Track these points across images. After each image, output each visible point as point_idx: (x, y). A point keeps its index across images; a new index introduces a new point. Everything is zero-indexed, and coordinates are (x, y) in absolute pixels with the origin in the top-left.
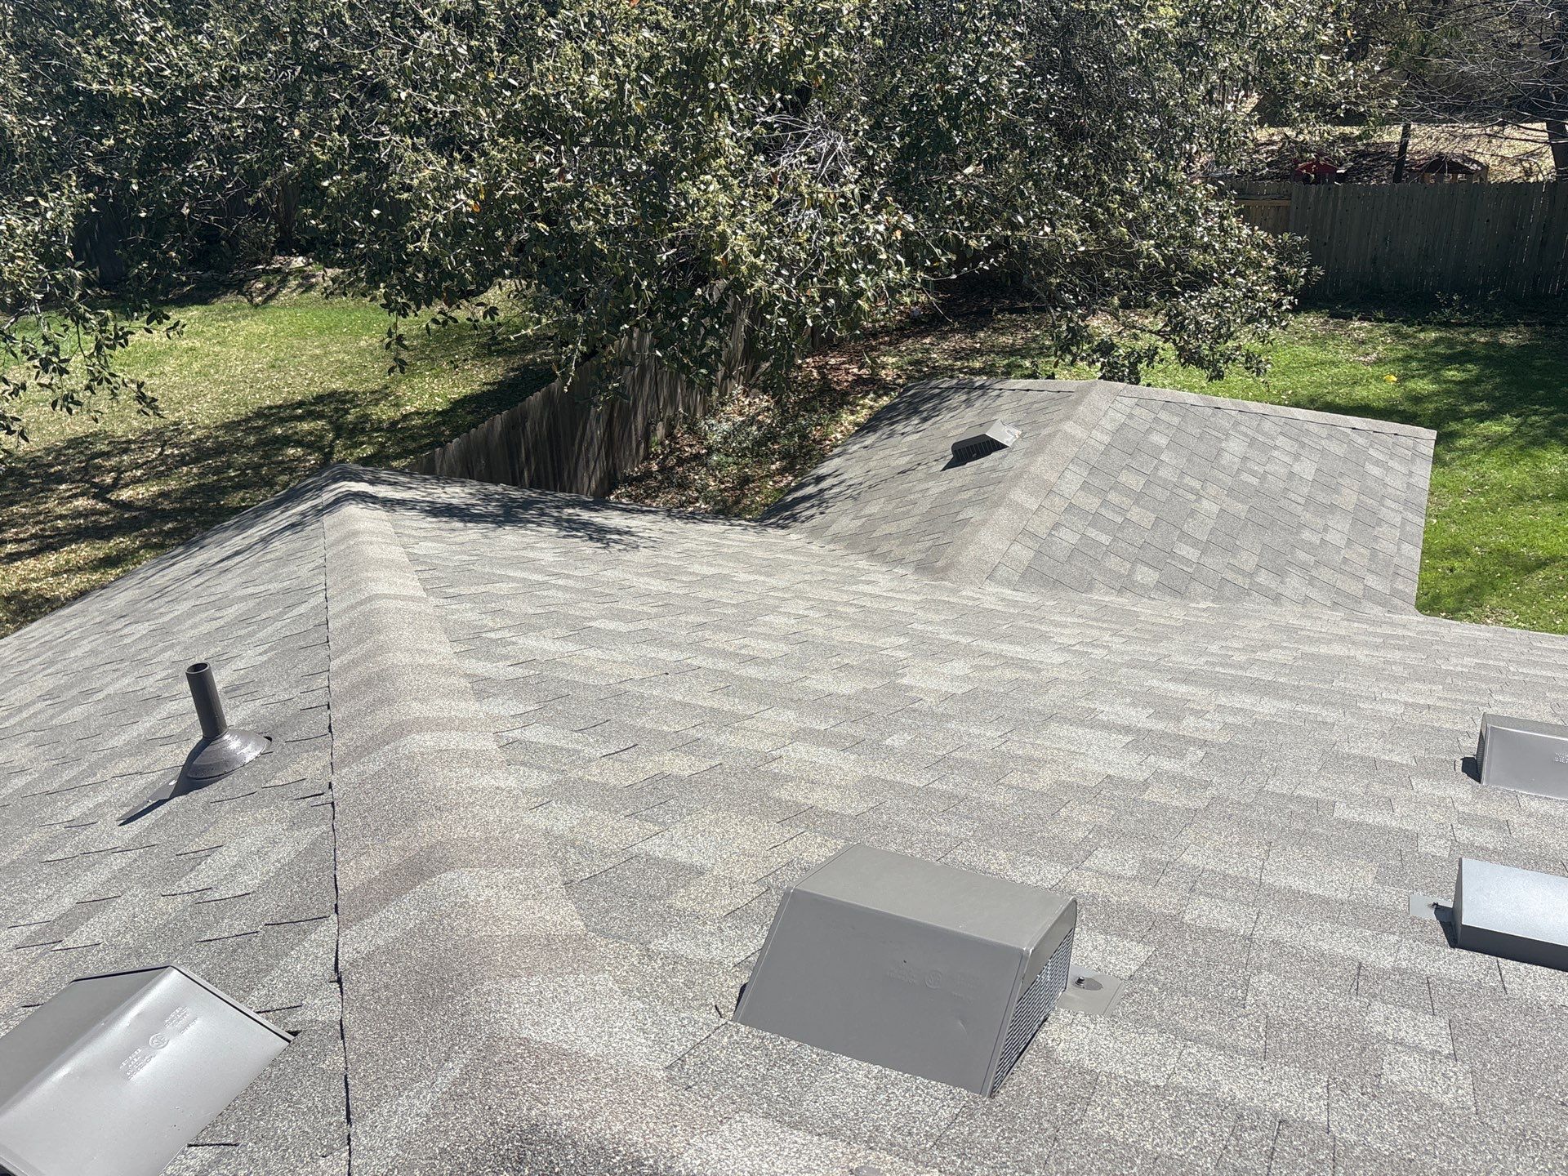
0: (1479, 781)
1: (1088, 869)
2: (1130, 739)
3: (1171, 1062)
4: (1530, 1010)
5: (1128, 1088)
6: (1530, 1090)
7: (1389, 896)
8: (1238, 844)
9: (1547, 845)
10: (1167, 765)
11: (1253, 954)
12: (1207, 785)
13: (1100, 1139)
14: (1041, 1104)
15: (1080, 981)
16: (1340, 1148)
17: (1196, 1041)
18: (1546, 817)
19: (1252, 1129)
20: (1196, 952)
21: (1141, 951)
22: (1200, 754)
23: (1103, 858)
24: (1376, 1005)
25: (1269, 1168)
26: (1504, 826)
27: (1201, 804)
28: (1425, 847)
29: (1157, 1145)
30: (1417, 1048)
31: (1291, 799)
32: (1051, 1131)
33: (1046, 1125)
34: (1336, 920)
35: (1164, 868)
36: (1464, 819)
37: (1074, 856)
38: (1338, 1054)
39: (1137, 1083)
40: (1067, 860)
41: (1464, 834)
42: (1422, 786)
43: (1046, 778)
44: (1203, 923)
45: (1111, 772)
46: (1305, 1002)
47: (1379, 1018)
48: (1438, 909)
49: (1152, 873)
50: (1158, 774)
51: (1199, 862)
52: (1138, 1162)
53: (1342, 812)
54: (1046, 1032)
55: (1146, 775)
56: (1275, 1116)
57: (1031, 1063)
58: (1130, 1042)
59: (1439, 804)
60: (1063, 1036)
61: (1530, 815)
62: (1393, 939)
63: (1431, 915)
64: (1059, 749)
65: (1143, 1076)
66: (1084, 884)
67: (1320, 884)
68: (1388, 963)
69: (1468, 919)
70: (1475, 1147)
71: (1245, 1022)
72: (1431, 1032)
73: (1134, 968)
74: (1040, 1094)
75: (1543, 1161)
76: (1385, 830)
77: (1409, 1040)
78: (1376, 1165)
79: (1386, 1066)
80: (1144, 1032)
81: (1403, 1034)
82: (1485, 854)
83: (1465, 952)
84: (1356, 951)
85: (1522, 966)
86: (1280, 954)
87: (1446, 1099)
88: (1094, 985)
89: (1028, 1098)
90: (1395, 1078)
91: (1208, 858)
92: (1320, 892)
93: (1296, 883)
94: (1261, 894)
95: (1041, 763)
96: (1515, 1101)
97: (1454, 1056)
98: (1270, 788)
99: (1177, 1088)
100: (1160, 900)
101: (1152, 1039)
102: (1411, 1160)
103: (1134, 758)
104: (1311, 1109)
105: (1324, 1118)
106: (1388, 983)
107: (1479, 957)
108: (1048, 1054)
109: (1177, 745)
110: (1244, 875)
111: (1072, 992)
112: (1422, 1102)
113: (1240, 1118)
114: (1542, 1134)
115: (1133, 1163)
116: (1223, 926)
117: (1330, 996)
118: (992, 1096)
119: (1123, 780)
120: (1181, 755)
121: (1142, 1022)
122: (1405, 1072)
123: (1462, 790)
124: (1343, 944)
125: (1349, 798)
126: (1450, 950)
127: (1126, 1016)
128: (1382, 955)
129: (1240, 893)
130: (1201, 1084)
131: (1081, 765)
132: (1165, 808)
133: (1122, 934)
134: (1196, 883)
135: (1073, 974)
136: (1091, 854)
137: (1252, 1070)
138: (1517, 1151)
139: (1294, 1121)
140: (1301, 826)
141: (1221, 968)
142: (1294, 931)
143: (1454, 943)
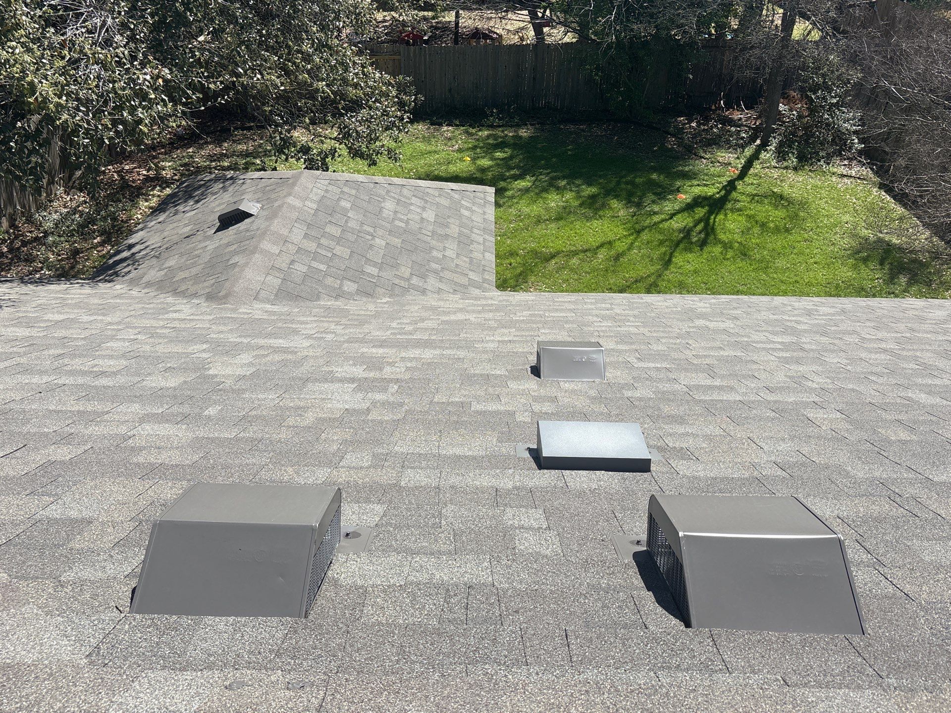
0: (540, 377)
1: (342, 467)
2: (356, 385)
3: (406, 569)
4: (581, 494)
5: (384, 591)
6: (587, 537)
7: (505, 449)
8: (424, 435)
9: (576, 406)
10: (379, 397)
11: (441, 496)
12: (401, 405)
13: (373, 625)
14: (336, 614)
15: (347, 535)
16: (501, 593)
17: (418, 553)
18: (573, 392)
19: (455, 595)
20: (410, 502)
21: (379, 509)
22: (396, 387)
23: (351, 459)
24: (508, 510)
25: (467, 614)
26: (554, 400)
27: (399, 416)
28: (520, 418)
29: (406, 619)
30: (530, 528)
31: (449, 404)
32: (345, 628)
33: (341, 625)
34: (481, 468)
35: (386, 457)
36: (536, 399)
37: (333, 461)
38: (492, 541)
39: (389, 587)
40: (329, 464)
41: (537, 408)
42: (513, 385)
43: (310, 418)
44: (411, 484)
45: (347, 407)
46: (472, 517)
47: (511, 516)
48: (530, 450)
49: (379, 461)
50: (374, 403)
51: (404, 450)
52: (397, 632)
53: (476, 407)
54: (332, 570)
55: (368, 405)
56: (465, 584)
57: (327, 590)
58: (382, 564)
59: (523, 393)
60: (343, 570)
61: (566, 391)
62: (511, 471)
63: (527, 455)
64: (314, 399)
65: (392, 581)
66: (342, 476)
67: (470, 449)
68: (510, 485)
69: (546, 453)
70: (565, 574)
71: (442, 535)
72: (534, 518)
73: (377, 519)
74: (335, 608)
75: (598, 573)
76: (498, 413)
77: (526, 525)
78: (520, 597)
79: (517, 542)
80: (389, 556)
81: (522, 522)
82: (548, 416)
83: (546, 471)
84: (494, 482)
85: (573, 472)
86: (456, 493)
87: (548, 552)
88: (356, 535)
89: (328, 612)
90: (522, 547)
91: (409, 446)
92: (470, 453)
93: (458, 451)
94: (440, 461)
95: (305, 409)
96: (581, 544)
97: (549, 528)
98: (436, 400)
99: (411, 583)
100: (385, 476)
101: (394, 558)
102: (536, 590)
103: (360, 395)
104: (483, 576)
105: (490, 579)
106: (512, 496)
107: (553, 472)
108: (336, 583)
109: (382, 384)
110: (430, 452)
111: (344, 542)
112: (537, 557)
113: (447, 590)
114: (596, 559)
115: (394, 633)
116: (423, 484)
117: (484, 510)
118: (306, 617)
119: (354, 410)
120: (385, 390)
121: (387, 550)
122: (527, 543)
123: (532, 384)
124: (485, 480)
125: (478, 399)
126: (538, 471)
127: (377, 549)
128: (507, 482)
129: (429, 463)
130: (423, 577)
131: (329, 406)
132: (381, 422)
133: (368, 501)
134: (406, 462)
135: (343, 531)
136: (343, 457)
137: (450, 562)
138: (585, 571)
139: (476, 585)
140: (455, 418)
141: (425, 508)
142: (461, 478)
143: (540, 467)
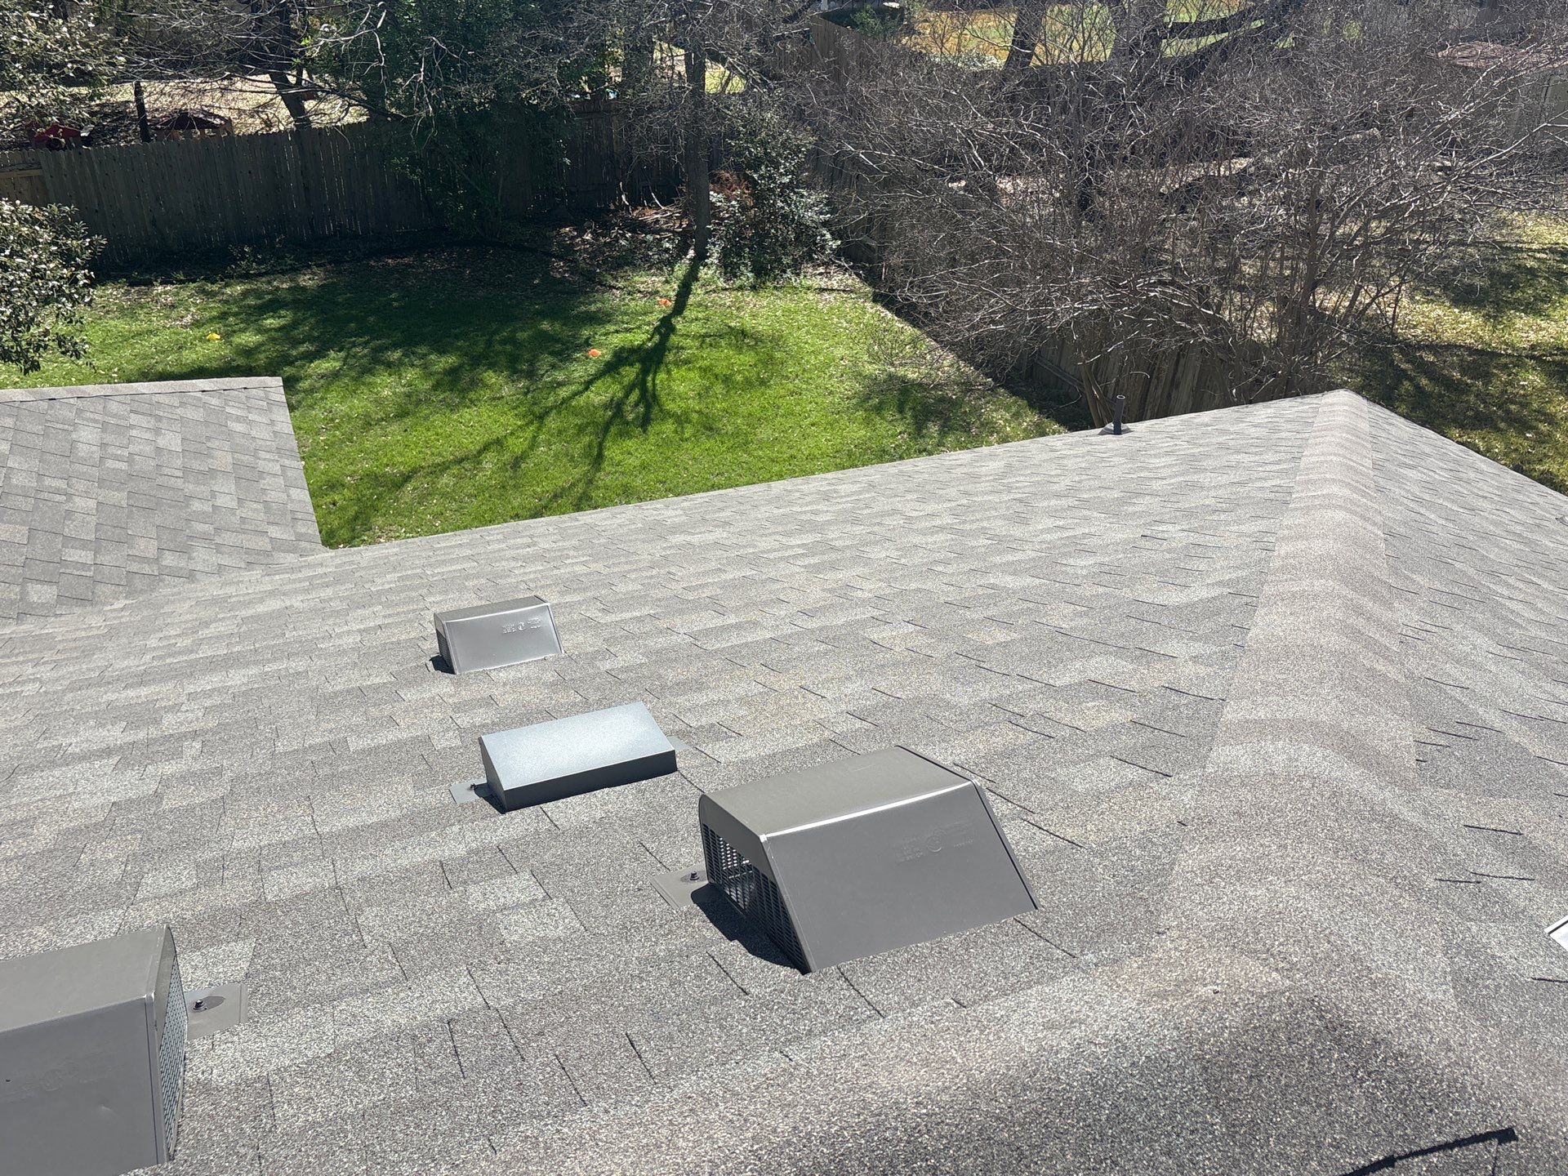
0: (453, 673)
1: (143, 900)
2: (118, 758)
3: (329, 1028)
4: (581, 833)
5: (302, 1073)
6: (612, 891)
7: (434, 797)
8: (279, 811)
9: (529, 702)
10: (169, 768)
11: (348, 899)
12: (219, 772)
13: (303, 1131)
14: (227, 1135)
15: (198, 1005)
16: (505, 1014)
17: (340, 998)
18: (517, 683)
19: (429, 1041)
20: (295, 923)
21: (243, 948)
22: (197, 745)
23: (155, 882)
24: (471, 888)
25: (460, 1063)
26: (490, 701)
27: (221, 792)
28: (440, 743)
29: (357, 1103)
30: (518, 905)
31: (305, 750)
32: (251, 1153)
33: (243, 1151)
34: (401, 837)
35: (222, 864)
36: (458, 708)
37: (123, 894)
38: (463, 943)
39: (309, 1063)
40: (116, 901)
41: (464, 721)
42: (409, 695)
43: (44, 836)
44: (287, 894)
45: (113, 799)
46: (414, 915)
47: (478, 898)
48: (476, 788)
49: (213, 873)
50: (165, 782)
51: (253, 843)
52: (349, 1127)
53: (355, 744)
54: (191, 1069)
55: (154, 787)
56: (441, 1020)
57: (193, 1104)
58: (281, 1032)
59: (431, 704)
60: (210, 1063)
61: (505, 684)
62: (456, 829)
63: (473, 796)
64: (41, 800)
65: (310, 1054)
66: (151, 916)
67: (370, 813)
68: (461, 850)
69: (507, 784)
70: (598, 956)
71: (374, 959)
72: (520, 887)
73: (245, 966)
74: (221, 1128)
75: (647, 939)
76: (400, 744)
77: (510, 903)
78: (538, 1011)
79: (504, 932)
80: (290, 1016)
81: (502, 900)
82: (493, 727)
83: (514, 813)
84: (433, 853)
85: (560, 803)
86: (372, 887)
87: (560, 932)
88: (215, 1001)
89: (210, 1138)
90: (515, 938)
91: (259, 834)
92: (375, 819)
93: (352, 821)
94: (325, 845)
95: (30, 822)
96: (607, 906)
97: (548, 896)
98: (280, 748)
99: (346, 1046)
100: (234, 893)
101: (299, 1017)
102: (560, 993)
103: (131, 775)
104: (465, 998)
105: (480, 999)
106: (470, 866)
107: (527, 811)
108: (206, 1088)
109: (172, 745)
110: (300, 835)
111: (200, 1019)
112: (544, 944)
113: (415, 1039)
114: (637, 919)
115: (346, 1132)
116: (307, 888)
117: (432, 900)
118: (171, 1158)
119: (131, 801)
120: (177, 754)
121: (282, 1008)
122: (520, 929)
123: (443, 685)
124: (417, 854)
125: (354, 730)
126: (502, 817)
127: (262, 1012)
128: (454, 846)
129: (306, 853)
130: (364, 1031)
131: (76, 805)
132: (190, 809)
133: (214, 941)
134: (260, 863)
135: (191, 1001)
136: (139, 884)
137: (402, 995)
138: (627, 942)
139: (458, 1015)
140: (327, 770)
141: (326, 925)
142: (372, 862)
143: (503, 809)
